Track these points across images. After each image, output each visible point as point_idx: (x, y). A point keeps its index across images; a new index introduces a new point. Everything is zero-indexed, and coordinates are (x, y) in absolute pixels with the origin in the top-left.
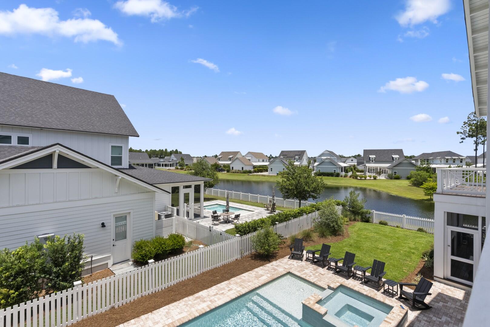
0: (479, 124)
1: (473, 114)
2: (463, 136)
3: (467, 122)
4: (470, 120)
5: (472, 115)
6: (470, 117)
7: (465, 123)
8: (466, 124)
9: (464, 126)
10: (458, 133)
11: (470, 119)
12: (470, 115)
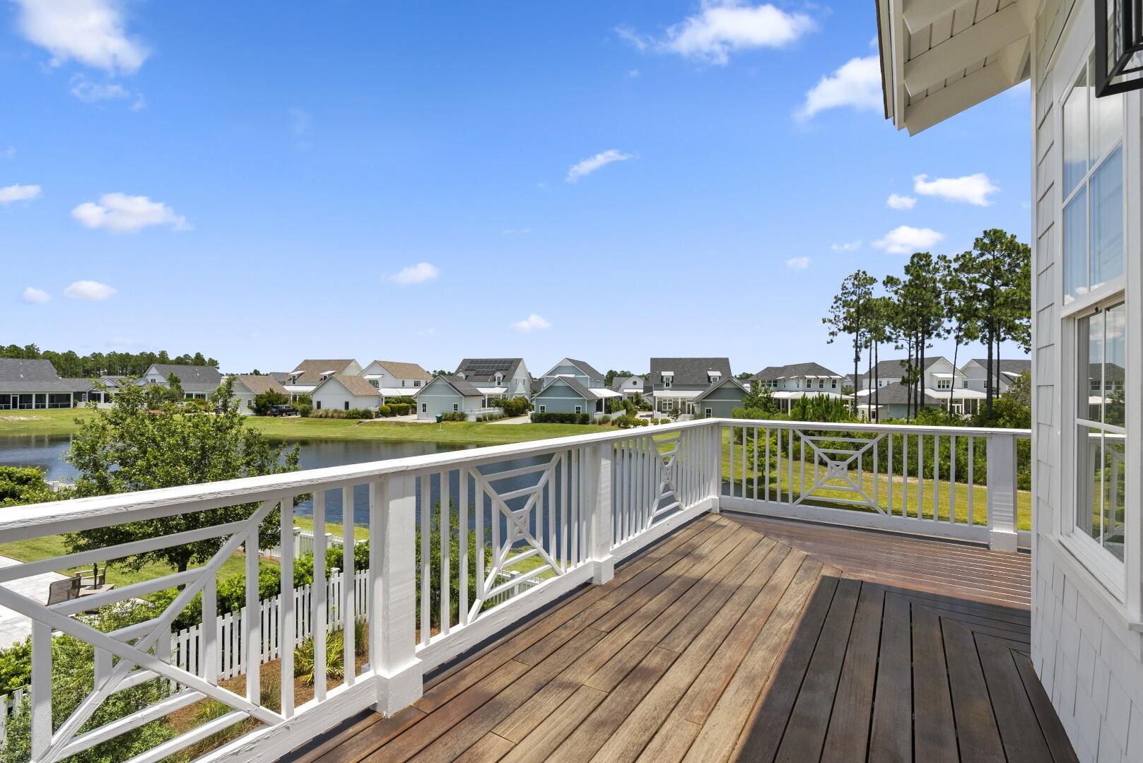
0: (861, 302)
1: (853, 279)
2: (834, 328)
3: (840, 296)
4: (846, 293)
5: (850, 282)
6: (847, 286)
7: (837, 299)
8: (840, 302)
9: (835, 306)
10: (824, 321)
11: (847, 291)
12: (846, 282)
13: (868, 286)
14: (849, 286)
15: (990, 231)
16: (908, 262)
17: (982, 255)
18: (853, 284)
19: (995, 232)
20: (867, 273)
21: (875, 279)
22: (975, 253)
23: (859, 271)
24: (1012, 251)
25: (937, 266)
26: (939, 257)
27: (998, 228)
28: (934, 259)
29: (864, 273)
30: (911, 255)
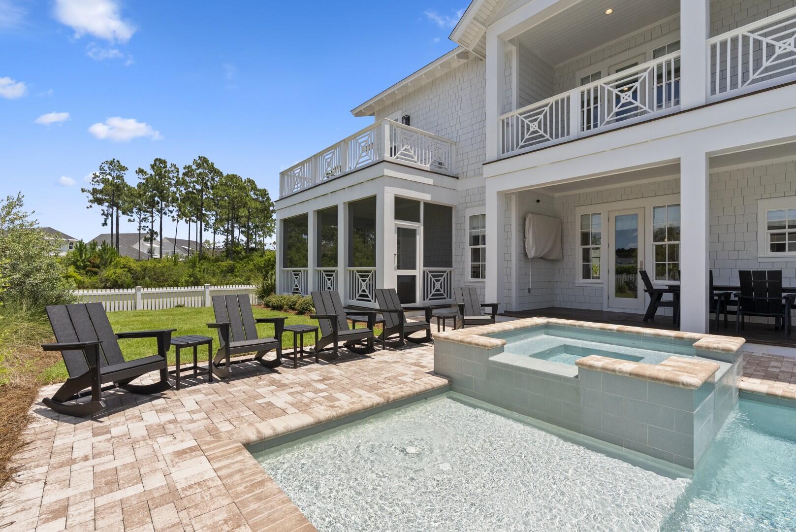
0: (116, 182)
1: (108, 164)
3: (98, 174)
4: (103, 173)
5: (107, 166)
6: (105, 168)
7: (96, 176)
8: (98, 178)
9: (94, 180)
10: (83, 191)
11: (104, 172)
12: (103, 165)
13: (122, 172)
14: (106, 168)
15: (202, 157)
16: (153, 163)
17: (198, 169)
18: (109, 168)
19: (204, 158)
20: (120, 162)
21: (127, 168)
22: (194, 167)
23: (114, 159)
24: (212, 171)
25: (170, 169)
26: (172, 164)
27: (206, 157)
28: (169, 165)
29: (118, 161)
30: (154, 159)
